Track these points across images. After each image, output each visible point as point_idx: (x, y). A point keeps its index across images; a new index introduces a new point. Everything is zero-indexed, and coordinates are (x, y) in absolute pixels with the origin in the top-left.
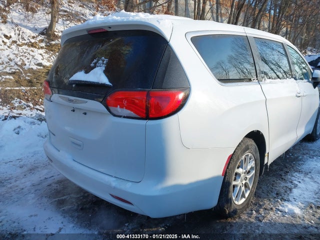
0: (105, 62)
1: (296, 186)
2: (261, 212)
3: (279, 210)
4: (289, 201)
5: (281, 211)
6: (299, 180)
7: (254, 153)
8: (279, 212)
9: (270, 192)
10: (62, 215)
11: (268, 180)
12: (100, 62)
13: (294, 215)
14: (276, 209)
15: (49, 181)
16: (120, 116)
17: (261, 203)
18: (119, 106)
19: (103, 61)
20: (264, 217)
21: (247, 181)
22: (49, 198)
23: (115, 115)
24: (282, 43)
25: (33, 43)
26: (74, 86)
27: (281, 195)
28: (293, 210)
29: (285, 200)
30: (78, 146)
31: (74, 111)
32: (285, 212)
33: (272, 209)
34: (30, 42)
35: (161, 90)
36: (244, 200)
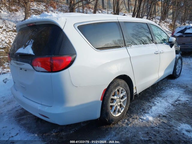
0: (32, 42)
1: (155, 105)
2: (130, 120)
3: (141, 118)
4: (148, 113)
5: (141, 119)
6: (158, 102)
7: (124, 87)
8: (140, 120)
9: (139, 109)
10: (20, 126)
11: (141, 102)
12: (30, 42)
13: (148, 121)
14: (140, 118)
15: (17, 109)
16: (39, 71)
17: (132, 115)
18: (37, 66)
19: (32, 41)
20: (131, 123)
21: (122, 103)
22: (15, 117)
23: (37, 71)
24: (147, 24)
25: (15, 30)
26: (18, 56)
27: (145, 110)
28: (148, 118)
29: (146, 113)
30: (24, 88)
31: (21, 69)
32: (144, 120)
33: (137, 118)
34: (14, 29)
35: (58, 56)
36: (120, 114)
